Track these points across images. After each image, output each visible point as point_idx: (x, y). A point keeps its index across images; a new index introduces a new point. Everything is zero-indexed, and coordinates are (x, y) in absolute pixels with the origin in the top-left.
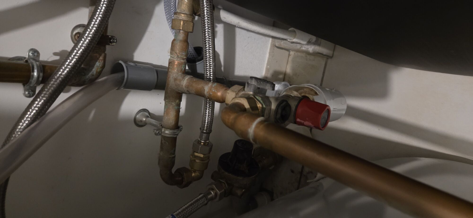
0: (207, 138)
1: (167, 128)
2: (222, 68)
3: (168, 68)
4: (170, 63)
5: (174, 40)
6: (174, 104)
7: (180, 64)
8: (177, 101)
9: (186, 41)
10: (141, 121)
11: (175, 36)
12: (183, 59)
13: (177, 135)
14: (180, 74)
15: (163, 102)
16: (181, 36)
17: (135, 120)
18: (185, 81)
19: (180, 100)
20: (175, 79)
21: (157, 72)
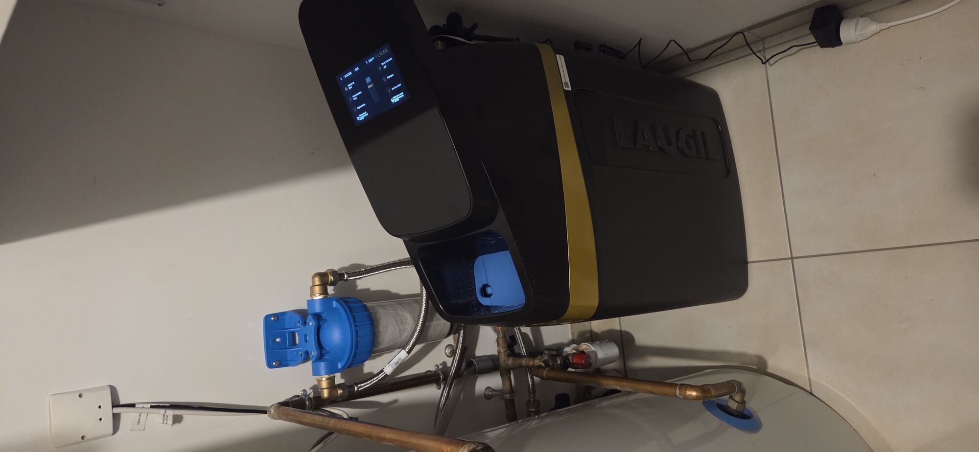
0: (534, 397)
1: (507, 393)
2: (534, 344)
3: (498, 355)
4: (498, 353)
5: (497, 338)
6: (507, 377)
7: (504, 352)
8: (509, 375)
9: (504, 337)
10: (489, 395)
11: (498, 335)
12: (506, 348)
13: (514, 397)
14: (506, 357)
15: (500, 377)
16: (501, 335)
17: (485, 395)
18: (510, 361)
19: (510, 374)
20: (504, 362)
21: (492, 359)
